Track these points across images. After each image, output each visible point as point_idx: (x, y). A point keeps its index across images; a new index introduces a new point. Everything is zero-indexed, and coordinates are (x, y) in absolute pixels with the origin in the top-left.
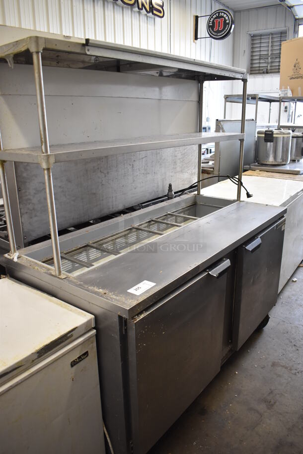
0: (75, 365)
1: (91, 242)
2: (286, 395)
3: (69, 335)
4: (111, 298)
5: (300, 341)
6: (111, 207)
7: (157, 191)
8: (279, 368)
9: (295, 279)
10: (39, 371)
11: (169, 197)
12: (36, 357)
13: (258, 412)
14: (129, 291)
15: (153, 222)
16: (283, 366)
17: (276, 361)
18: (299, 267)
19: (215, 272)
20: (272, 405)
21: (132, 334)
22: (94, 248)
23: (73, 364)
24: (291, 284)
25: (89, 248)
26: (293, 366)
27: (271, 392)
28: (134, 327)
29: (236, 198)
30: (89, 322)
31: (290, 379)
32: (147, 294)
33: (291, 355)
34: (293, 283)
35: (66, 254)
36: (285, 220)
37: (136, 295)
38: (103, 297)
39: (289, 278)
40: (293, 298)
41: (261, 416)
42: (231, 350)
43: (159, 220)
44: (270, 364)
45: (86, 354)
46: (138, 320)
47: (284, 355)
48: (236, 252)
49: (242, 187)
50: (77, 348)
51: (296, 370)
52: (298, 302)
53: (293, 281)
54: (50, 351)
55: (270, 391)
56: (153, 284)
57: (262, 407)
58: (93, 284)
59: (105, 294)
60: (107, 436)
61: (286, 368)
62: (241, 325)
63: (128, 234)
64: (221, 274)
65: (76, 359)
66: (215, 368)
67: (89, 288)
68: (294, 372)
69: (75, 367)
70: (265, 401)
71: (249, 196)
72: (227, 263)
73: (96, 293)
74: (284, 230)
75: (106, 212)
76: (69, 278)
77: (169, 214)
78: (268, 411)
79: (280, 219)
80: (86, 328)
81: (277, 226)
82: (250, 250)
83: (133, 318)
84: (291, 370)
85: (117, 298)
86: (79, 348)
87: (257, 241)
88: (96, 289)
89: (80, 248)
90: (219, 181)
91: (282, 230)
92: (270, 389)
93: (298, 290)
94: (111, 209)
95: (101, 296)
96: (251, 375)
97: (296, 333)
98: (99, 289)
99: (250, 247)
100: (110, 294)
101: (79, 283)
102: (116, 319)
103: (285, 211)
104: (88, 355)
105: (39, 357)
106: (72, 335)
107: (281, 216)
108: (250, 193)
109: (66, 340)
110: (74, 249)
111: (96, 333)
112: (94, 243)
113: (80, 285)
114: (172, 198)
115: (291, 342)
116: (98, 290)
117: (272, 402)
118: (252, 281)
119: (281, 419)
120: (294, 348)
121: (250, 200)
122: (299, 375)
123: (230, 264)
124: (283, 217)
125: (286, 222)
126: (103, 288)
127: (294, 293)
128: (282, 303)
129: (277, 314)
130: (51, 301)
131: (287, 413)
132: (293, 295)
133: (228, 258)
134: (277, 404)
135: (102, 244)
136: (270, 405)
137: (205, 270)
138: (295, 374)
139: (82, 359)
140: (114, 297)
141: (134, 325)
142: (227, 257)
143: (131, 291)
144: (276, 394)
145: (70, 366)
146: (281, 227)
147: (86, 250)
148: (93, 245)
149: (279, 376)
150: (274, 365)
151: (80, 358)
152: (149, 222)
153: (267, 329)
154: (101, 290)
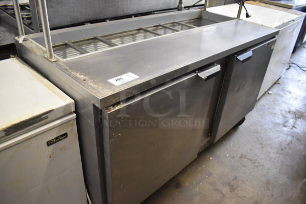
0: (51, 144)
1: (99, 36)
2: (247, 182)
3: (43, 117)
4: (88, 85)
5: (266, 141)
6: (125, 9)
7: (170, 3)
8: (246, 160)
9: (270, 92)
10: (8, 148)
11: (179, 9)
12: (4, 135)
13: (222, 193)
14: (109, 81)
15: (160, 27)
16: (249, 159)
17: (244, 154)
18: (275, 83)
19: (203, 75)
20: (234, 189)
21: (106, 123)
22: (102, 41)
23: (50, 143)
24: (267, 95)
25: (97, 40)
26: (256, 160)
27: (236, 178)
28: (108, 117)
29: (236, 16)
30: (67, 106)
31: (252, 170)
32: (126, 86)
33: (257, 151)
34: (269, 95)
35: (74, 43)
36: (275, 41)
37: (114, 85)
38: (81, 84)
39: (266, 90)
40: (267, 106)
41: (224, 197)
42: (209, 142)
43: (166, 26)
44: (239, 155)
45: (65, 135)
46: (112, 111)
47: (251, 149)
48: (228, 60)
49: (243, 7)
50: (54, 129)
51: (259, 163)
52: (270, 110)
53: (269, 93)
54: (20, 130)
55: (234, 177)
56: (136, 77)
57: (226, 190)
58: (77, 70)
59: (85, 80)
60: (90, 201)
61: (251, 161)
62: (221, 124)
63: (136, 34)
64: (209, 77)
65: (53, 139)
66: (194, 154)
67: (73, 73)
68: (256, 164)
69: (52, 146)
70: (229, 185)
71: (248, 16)
72: (217, 68)
73: (76, 79)
74: (273, 49)
75: (120, 13)
76: (59, 62)
77: (176, 23)
78: (230, 193)
79: (271, 38)
80: (65, 112)
81: (268, 44)
82: (241, 60)
83: (107, 108)
84: (255, 163)
85: (95, 86)
86: (57, 129)
87: (249, 54)
88: (78, 75)
89: (88, 40)
90: (225, 4)
91: (272, 48)
92: (235, 176)
93: (271, 101)
94: (125, 12)
95: (79, 83)
96: (222, 162)
97: (263, 134)
98: (82, 75)
99: (241, 57)
100: (90, 81)
101: (66, 67)
102: (91, 108)
103: (277, 33)
104: (67, 136)
105: (7, 135)
106: (47, 117)
107: (273, 36)
108: (249, 14)
109: (40, 121)
110: (82, 39)
111: (76, 117)
112: (102, 37)
113: (66, 69)
114: (181, 10)
115: (259, 141)
116: (79, 76)
117: (235, 186)
118: (237, 88)
119: (239, 201)
120: (260, 146)
121: (248, 19)
122: (260, 168)
123: (220, 70)
124: (274, 37)
125: (276, 43)
126: (85, 75)
127: (267, 102)
128: (257, 109)
129: (252, 118)
130: (41, 82)
131: (245, 197)
132: (267, 104)
133: (219, 64)
134: (239, 188)
135: (111, 39)
136: (233, 189)
137: (194, 71)
138: (257, 167)
139: (60, 140)
140: (92, 84)
141: (108, 115)
142: (218, 62)
143: (112, 81)
144: (239, 181)
145: (46, 145)
146: (271, 46)
147: (94, 42)
148: (100, 38)
149: (244, 166)
150: (242, 157)
151: (58, 139)
152: (157, 26)
153: (241, 127)
154: (82, 76)
